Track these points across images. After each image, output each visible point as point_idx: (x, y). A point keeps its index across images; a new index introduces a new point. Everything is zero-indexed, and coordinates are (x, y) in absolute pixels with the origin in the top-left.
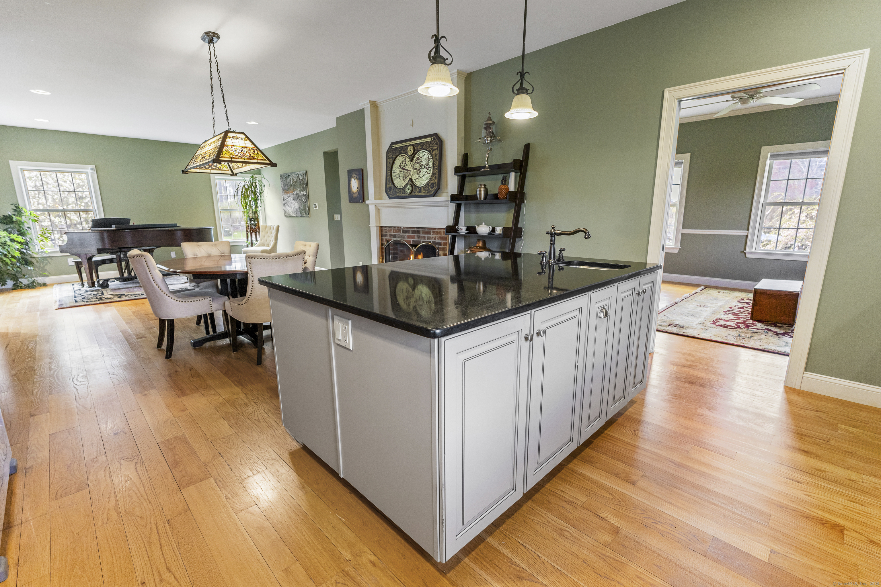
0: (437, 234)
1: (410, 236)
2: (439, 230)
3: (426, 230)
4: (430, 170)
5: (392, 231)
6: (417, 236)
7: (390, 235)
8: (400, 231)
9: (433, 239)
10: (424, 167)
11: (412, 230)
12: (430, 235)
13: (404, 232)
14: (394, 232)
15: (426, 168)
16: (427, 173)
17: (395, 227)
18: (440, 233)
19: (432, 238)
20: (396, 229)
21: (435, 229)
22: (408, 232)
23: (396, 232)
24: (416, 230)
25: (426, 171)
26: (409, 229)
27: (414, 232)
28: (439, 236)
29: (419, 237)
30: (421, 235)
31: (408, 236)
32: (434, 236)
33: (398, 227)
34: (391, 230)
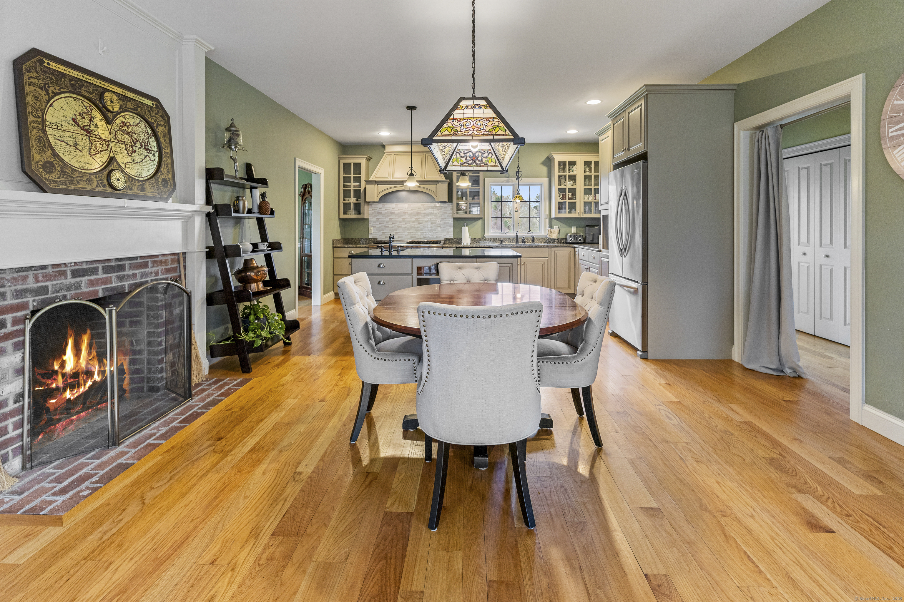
0: (161, 266)
1: (100, 279)
2: (163, 258)
3: (139, 261)
4: (154, 155)
5: (31, 280)
6: (117, 276)
7: (20, 293)
8: (63, 273)
9: (154, 274)
10: (141, 145)
11: (103, 267)
12: (147, 270)
13: (76, 273)
14: (37, 281)
15: (146, 149)
16: (148, 158)
17: (44, 267)
18: (166, 262)
19: (151, 273)
20: (50, 270)
21: (157, 256)
22: (94, 271)
23: (48, 278)
24: (113, 263)
25: (146, 154)
26: (95, 265)
27: (108, 270)
28: (164, 267)
29: (121, 278)
30: (128, 272)
31: (90, 281)
32: (155, 269)
33: (59, 265)
34: (25, 278)
